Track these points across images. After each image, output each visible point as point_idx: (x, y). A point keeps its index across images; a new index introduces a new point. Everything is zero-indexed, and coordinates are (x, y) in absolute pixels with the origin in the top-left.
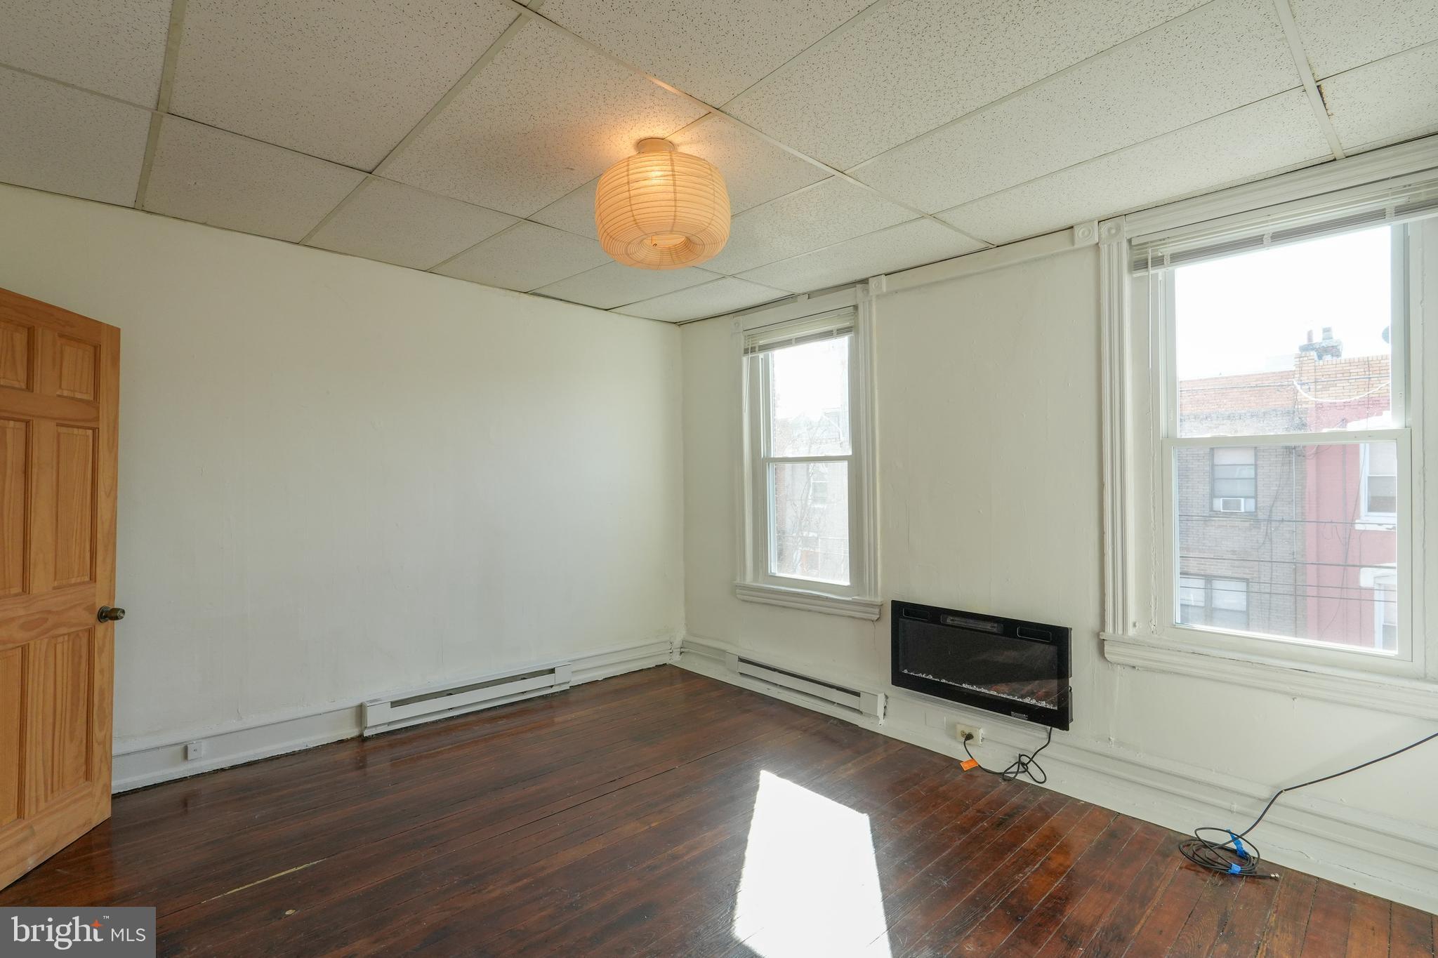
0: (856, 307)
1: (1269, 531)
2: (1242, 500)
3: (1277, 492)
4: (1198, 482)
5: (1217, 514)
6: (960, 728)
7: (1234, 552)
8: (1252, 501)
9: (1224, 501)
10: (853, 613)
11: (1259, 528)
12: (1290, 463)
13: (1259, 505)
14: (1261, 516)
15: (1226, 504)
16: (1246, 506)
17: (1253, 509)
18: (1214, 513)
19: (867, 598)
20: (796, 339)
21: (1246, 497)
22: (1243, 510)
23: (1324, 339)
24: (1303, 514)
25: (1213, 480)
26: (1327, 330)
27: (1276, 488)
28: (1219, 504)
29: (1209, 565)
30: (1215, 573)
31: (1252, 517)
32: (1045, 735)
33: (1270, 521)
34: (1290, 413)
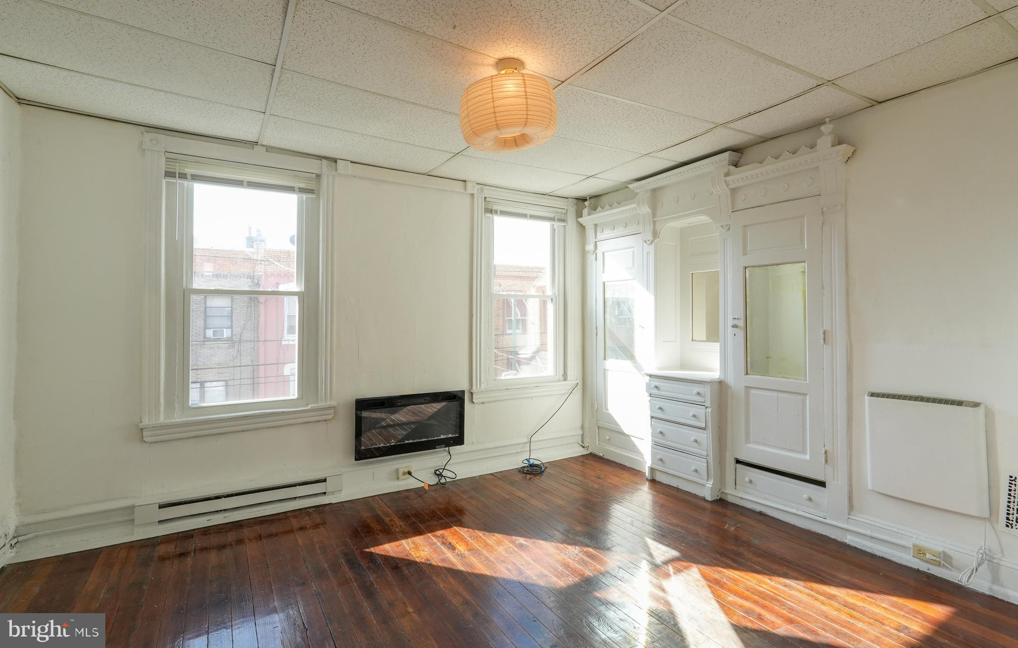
0: (318, 176)
1: (239, 349)
2: (225, 330)
3: (244, 325)
4: (196, 318)
5: (209, 340)
6: (401, 471)
7: (219, 364)
8: (230, 331)
9: (214, 331)
10: (309, 419)
11: (234, 347)
12: (251, 306)
13: (234, 333)
14: (235, 339)
15: (215, 333)
16: (227, 333)
17: (230, 336)
18: (206, 339)
19: (321, 404)
20: (248, 182)
21: (226, 328)
22: (225, 337)
23: (257, 235)
24: (258, 337)
25: (206, 317)
26: (258, 231)
27: (244, 322)
28: (210, 333)
29: (203, 374)
30: (207, 379)
31: (230, 339)
32: (447, 453)
33: (240, 342)
34: (251, 277)
